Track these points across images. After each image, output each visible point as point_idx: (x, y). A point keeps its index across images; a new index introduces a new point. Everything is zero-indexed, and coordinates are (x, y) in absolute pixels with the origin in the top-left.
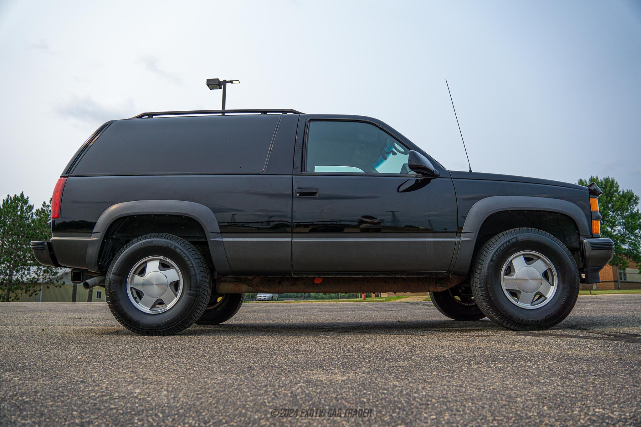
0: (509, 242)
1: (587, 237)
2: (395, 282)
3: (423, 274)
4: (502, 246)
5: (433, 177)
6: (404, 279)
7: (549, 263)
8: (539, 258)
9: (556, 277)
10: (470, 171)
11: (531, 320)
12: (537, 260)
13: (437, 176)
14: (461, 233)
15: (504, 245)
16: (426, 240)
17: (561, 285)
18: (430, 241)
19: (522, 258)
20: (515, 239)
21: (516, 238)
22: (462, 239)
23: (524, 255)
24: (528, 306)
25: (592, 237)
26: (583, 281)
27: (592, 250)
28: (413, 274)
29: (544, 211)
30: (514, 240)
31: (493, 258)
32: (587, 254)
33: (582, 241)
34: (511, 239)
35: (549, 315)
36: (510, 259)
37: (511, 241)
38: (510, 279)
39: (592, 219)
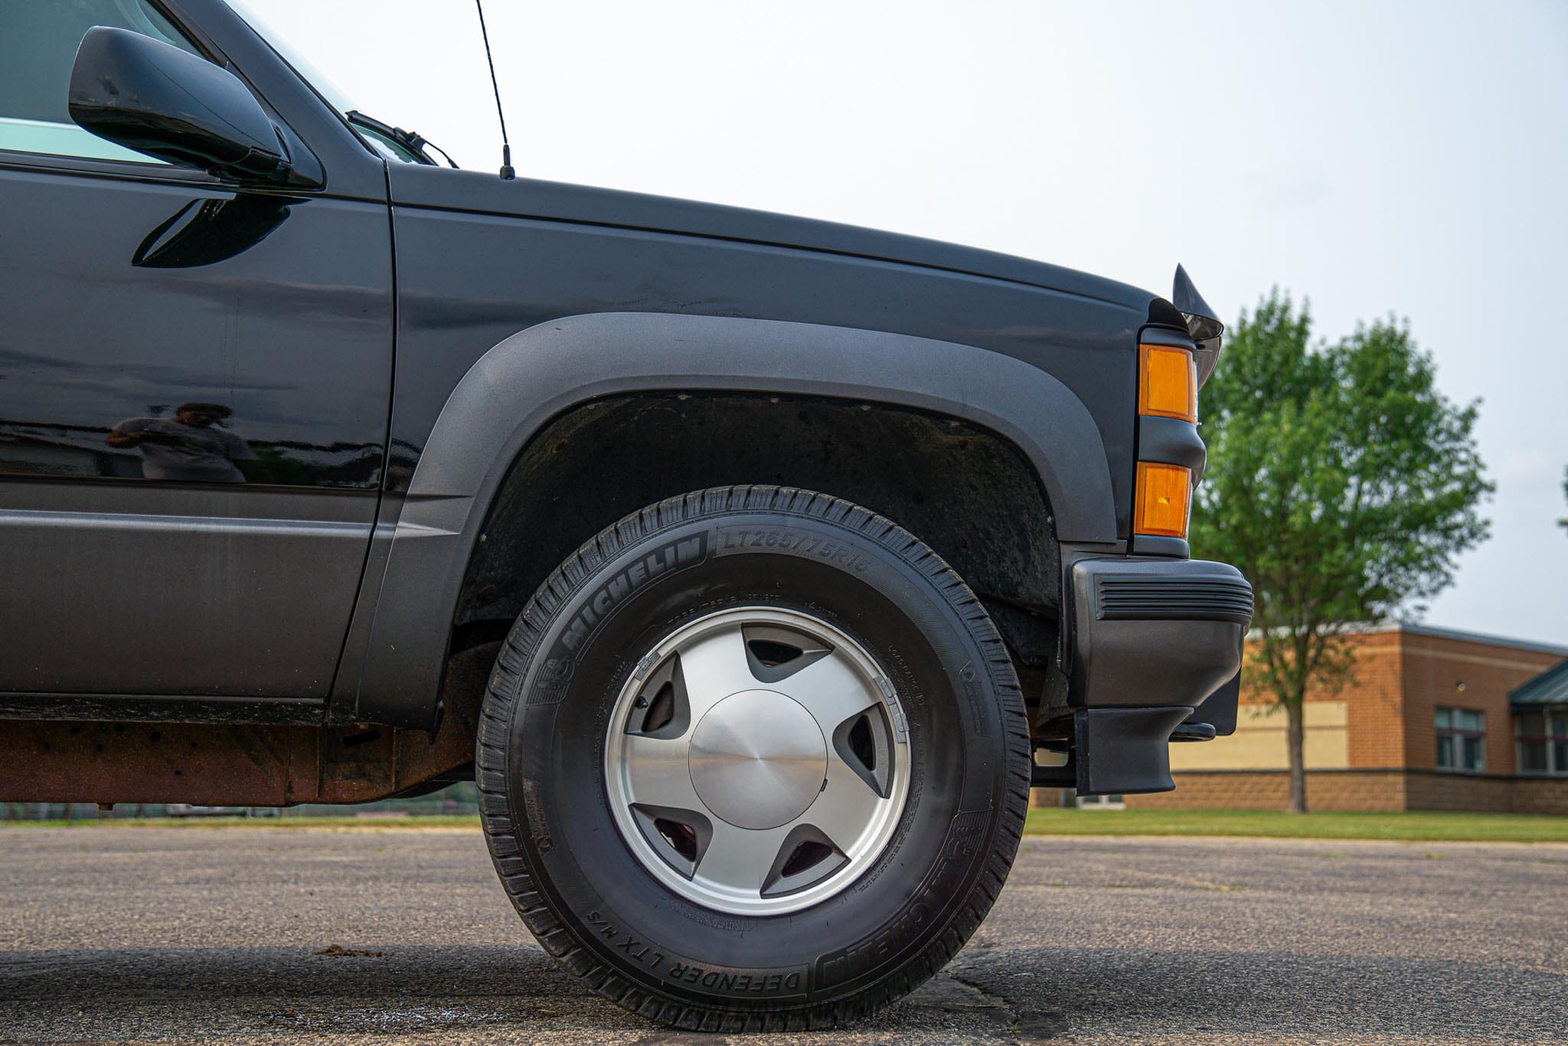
0: (661, 559)
1: (1099, 550)
2: (100, 748)
3: (193, 709)
4: (622, 579)
5: (295, 194)
6: (155, 736)
7: (873, 675)
8: (829, 648)
9: (903, 754)
10: (508, 171)
11: (742, 972)
12: (816, 657)
13: (313, 187)
14: (403, 497)
15: (632, 572)
16: (202, 527)
17: (925, 797)
18: (224, 536)
19: (734, 647)
20: (696, 542)
21: (703, 536)
22: (406, 529)
23: (745, 627)
24: (746, 900)
25: (1131, 552)
26: (1044, 778)
27: (1105, 618)
28: (145, 708)
29: (875, 404)
30: (692, 549)
31: (565, 640)
32: (1084, 639)
33: (1070, 569)
34: (674, 544)
35: (843, 952)
36: (665, 647)
37: (669, 553)
38: (657, 755)
39: (1136, 459)
